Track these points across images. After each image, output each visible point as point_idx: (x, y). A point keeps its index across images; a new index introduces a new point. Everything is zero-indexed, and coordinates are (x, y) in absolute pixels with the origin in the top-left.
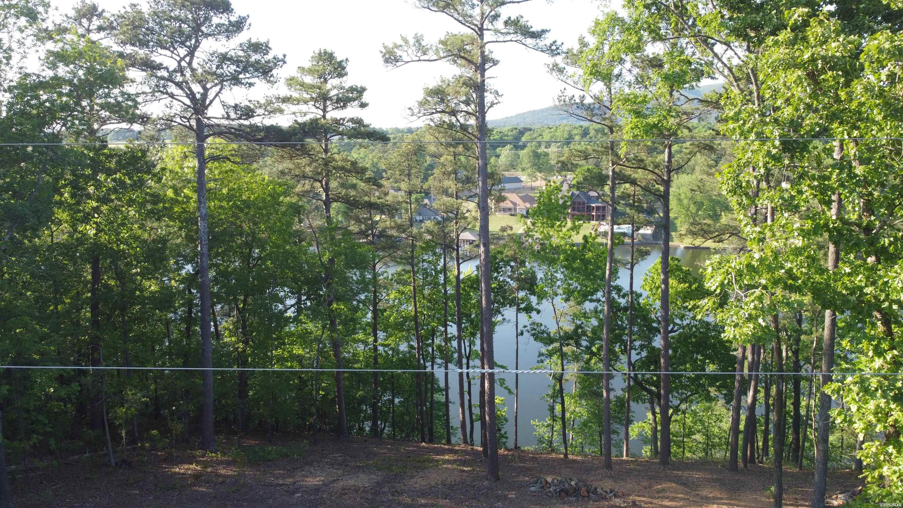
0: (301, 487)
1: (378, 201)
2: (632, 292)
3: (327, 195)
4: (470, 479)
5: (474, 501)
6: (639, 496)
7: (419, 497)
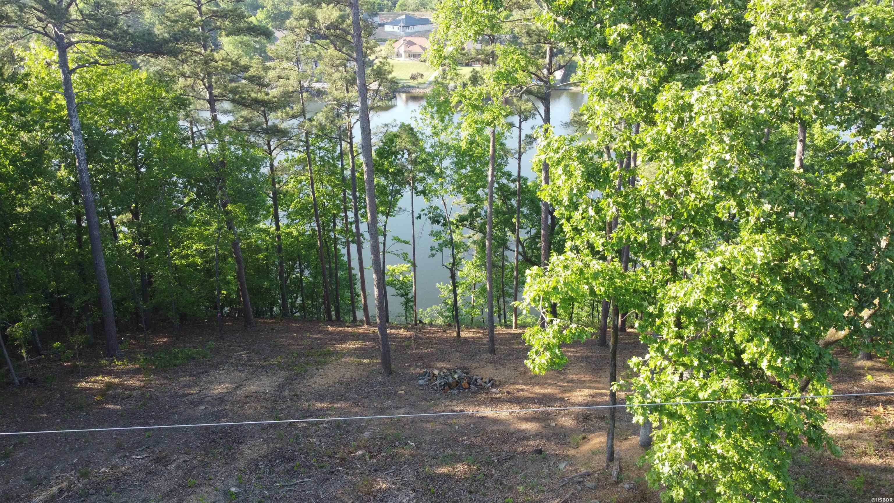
0: (206, 396)
1: (266, 98)
2: (520, 177)
3: (210, 93)
4: (365, 374)
5: (366, 400)
6: (514, 383)
7: (316, 400)
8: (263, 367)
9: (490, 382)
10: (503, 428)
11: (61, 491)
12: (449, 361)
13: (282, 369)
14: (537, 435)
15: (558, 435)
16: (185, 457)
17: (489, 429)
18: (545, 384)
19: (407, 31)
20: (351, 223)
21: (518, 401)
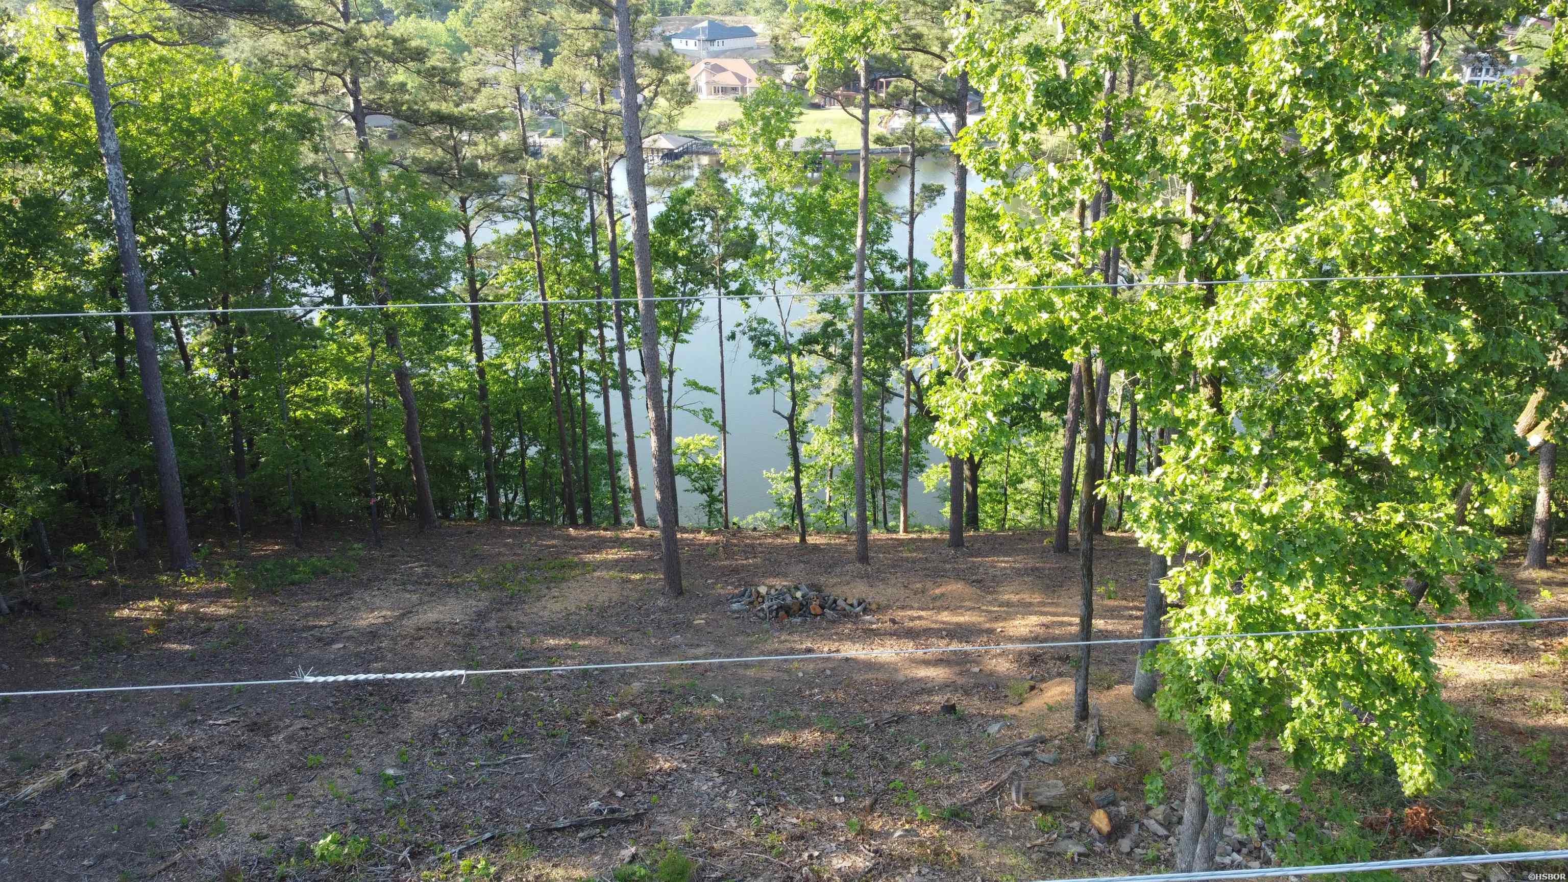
0: (346, 629)
1: (456, 111)
2: (912, 261)
3: (357, 102)
4: (635, 595)
5: (637, 634)
6: (903, 608)
7: (545, 634)
8: (450, 585)
9: (859, 604)
10: (886, 676)
11: (74, 776)
12: (785, 575)
13: (485, 588)
14: (945, 686)
15: (984, 686)
16: (305, 723)
17: (859, 677)
18: (961, 607)
19: (712, 48)
20: (611, 351)
21: (912, 634)
